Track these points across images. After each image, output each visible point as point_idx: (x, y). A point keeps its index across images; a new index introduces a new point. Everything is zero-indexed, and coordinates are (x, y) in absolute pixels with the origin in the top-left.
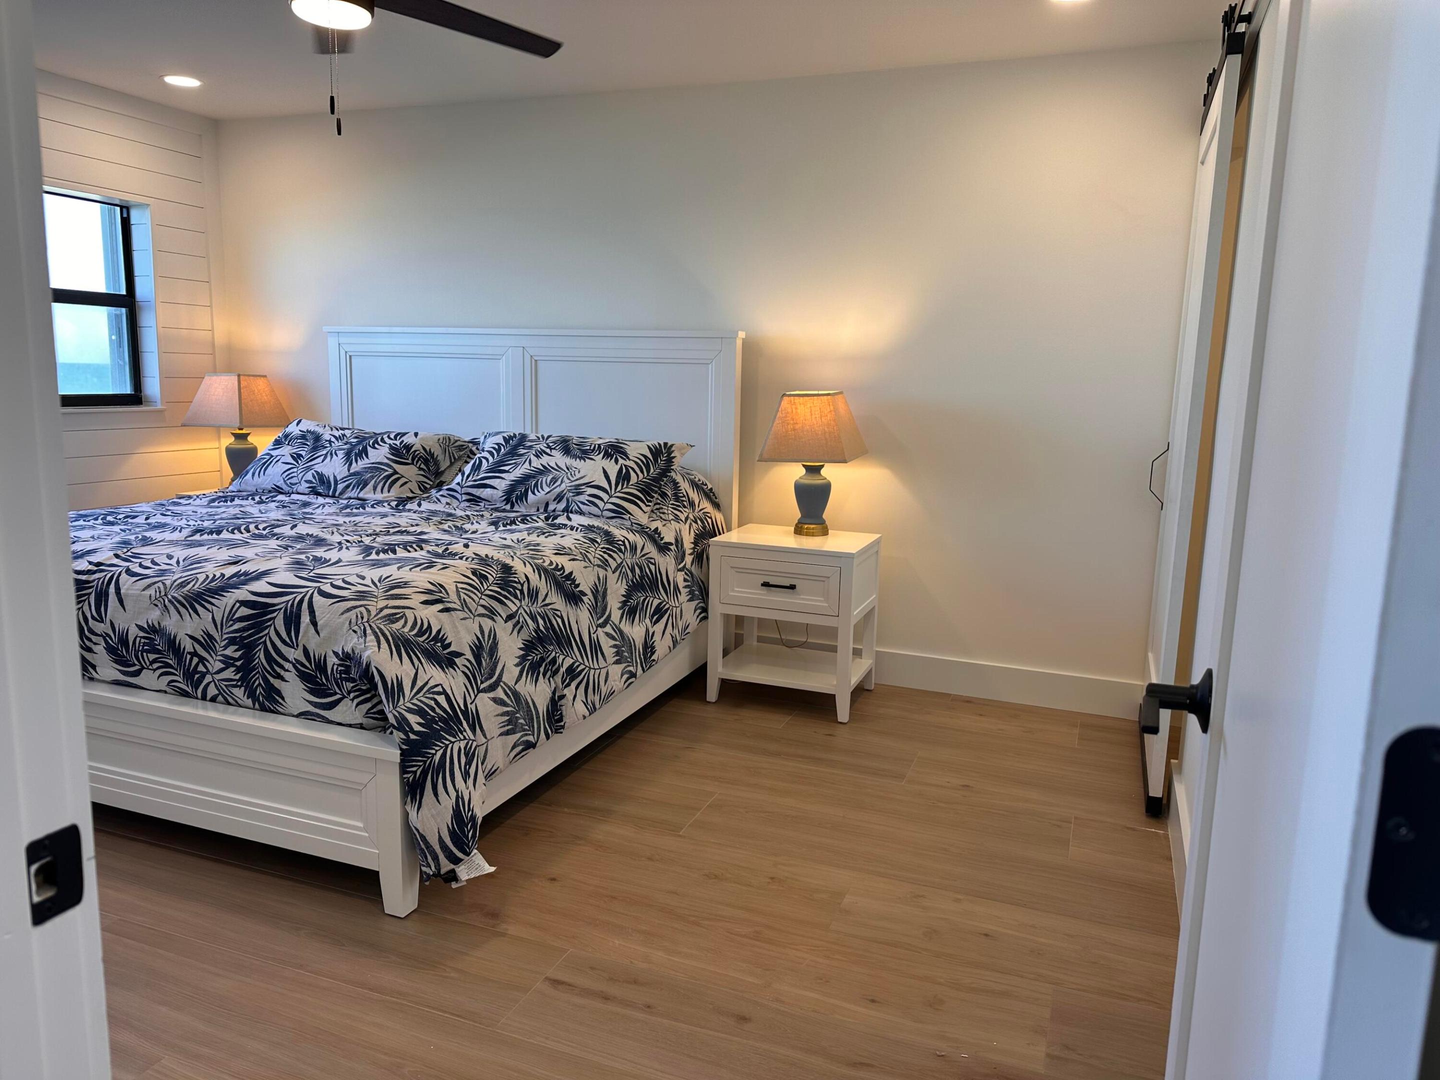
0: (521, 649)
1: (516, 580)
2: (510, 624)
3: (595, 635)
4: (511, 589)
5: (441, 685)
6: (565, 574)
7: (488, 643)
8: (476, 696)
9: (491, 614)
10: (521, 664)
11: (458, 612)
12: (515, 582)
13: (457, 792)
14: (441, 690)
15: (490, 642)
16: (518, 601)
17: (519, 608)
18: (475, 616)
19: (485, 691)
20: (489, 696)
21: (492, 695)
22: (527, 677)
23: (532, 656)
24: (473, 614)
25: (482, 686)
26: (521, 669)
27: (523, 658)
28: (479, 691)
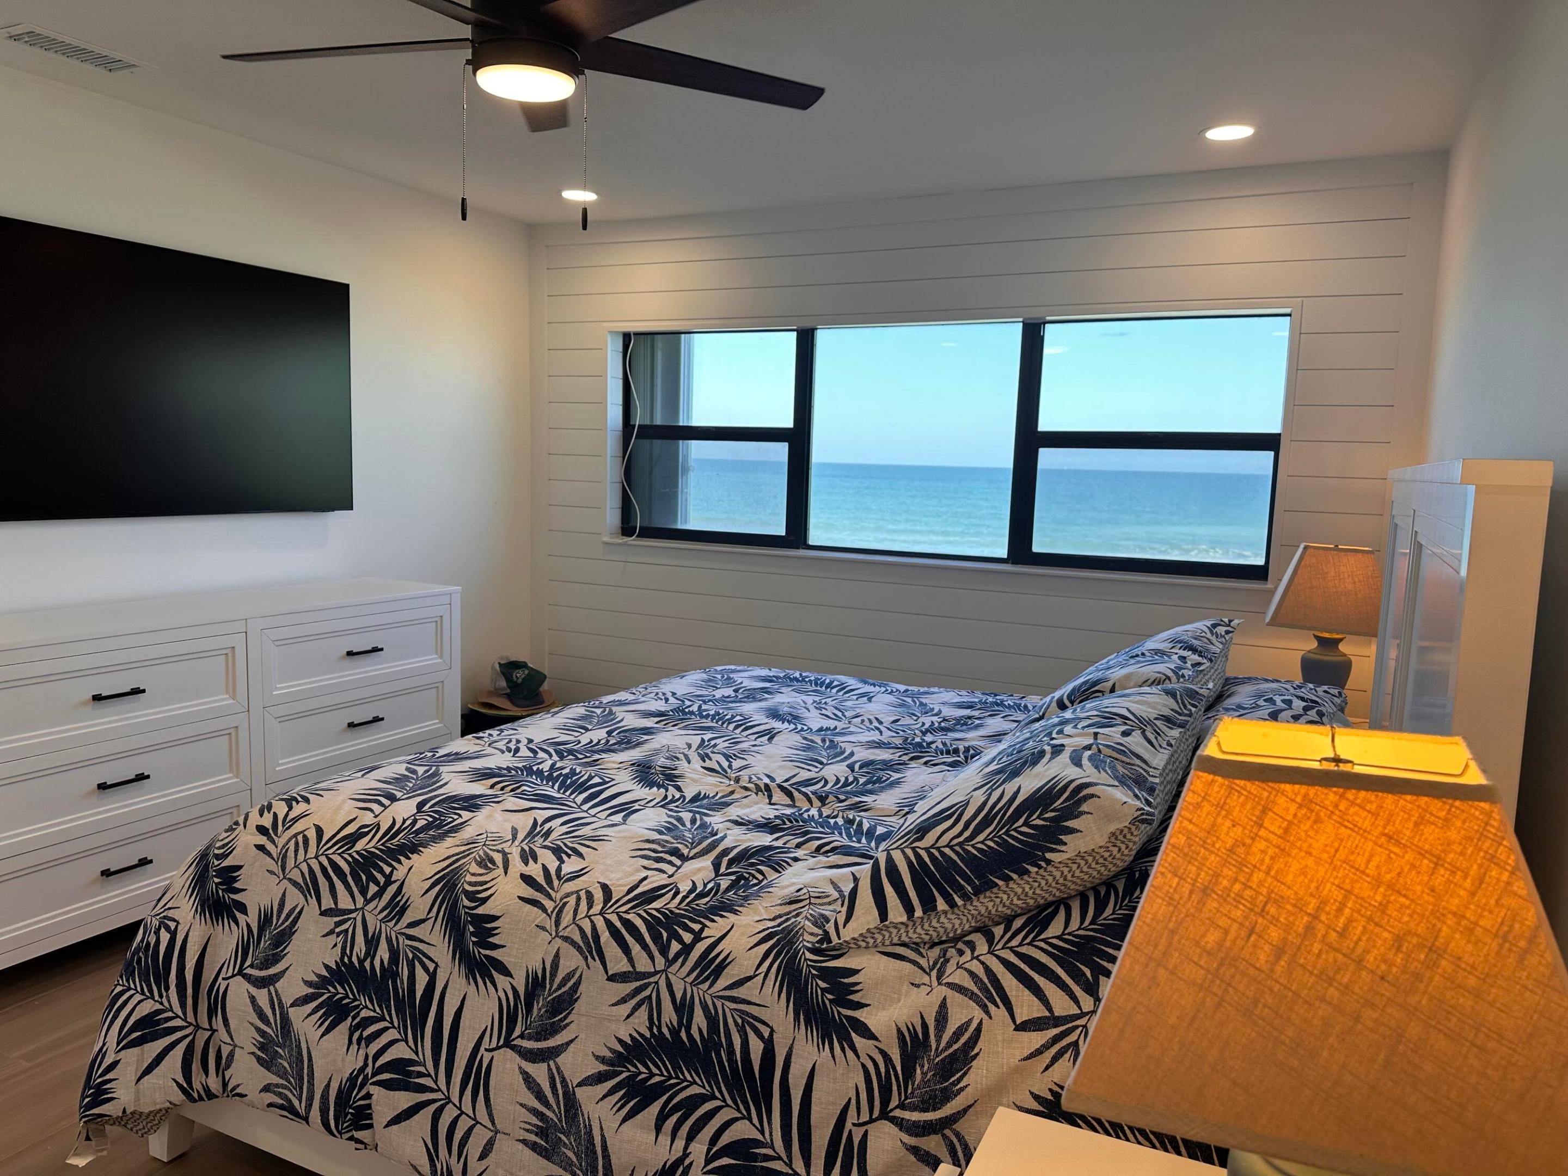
0: (327, 967)
1: (387, 870)
2: (330, 922)
3: (490, 1054)
4: (364, 877)
5: (178, 923)
6: (474, 912)
7: (283, 923)
8: (233, 976)
9: (310, 887)
10: (318, 988)
11: (269, 859)
12: (381, 871)
13: (104, 1044)
14: (173, 928)
15: (287, 924)
16: (362, 900)
17: (356, 910)
18: (285, 878)
19: (248, 978)
20: (250, 990)
21: (254, 991)
22: (314, 1012)
23: (335, 988)
24: (284, 874)
25: (249, 971)
26: (312, 994)
27: (322, 983)
28: (240, 973)
